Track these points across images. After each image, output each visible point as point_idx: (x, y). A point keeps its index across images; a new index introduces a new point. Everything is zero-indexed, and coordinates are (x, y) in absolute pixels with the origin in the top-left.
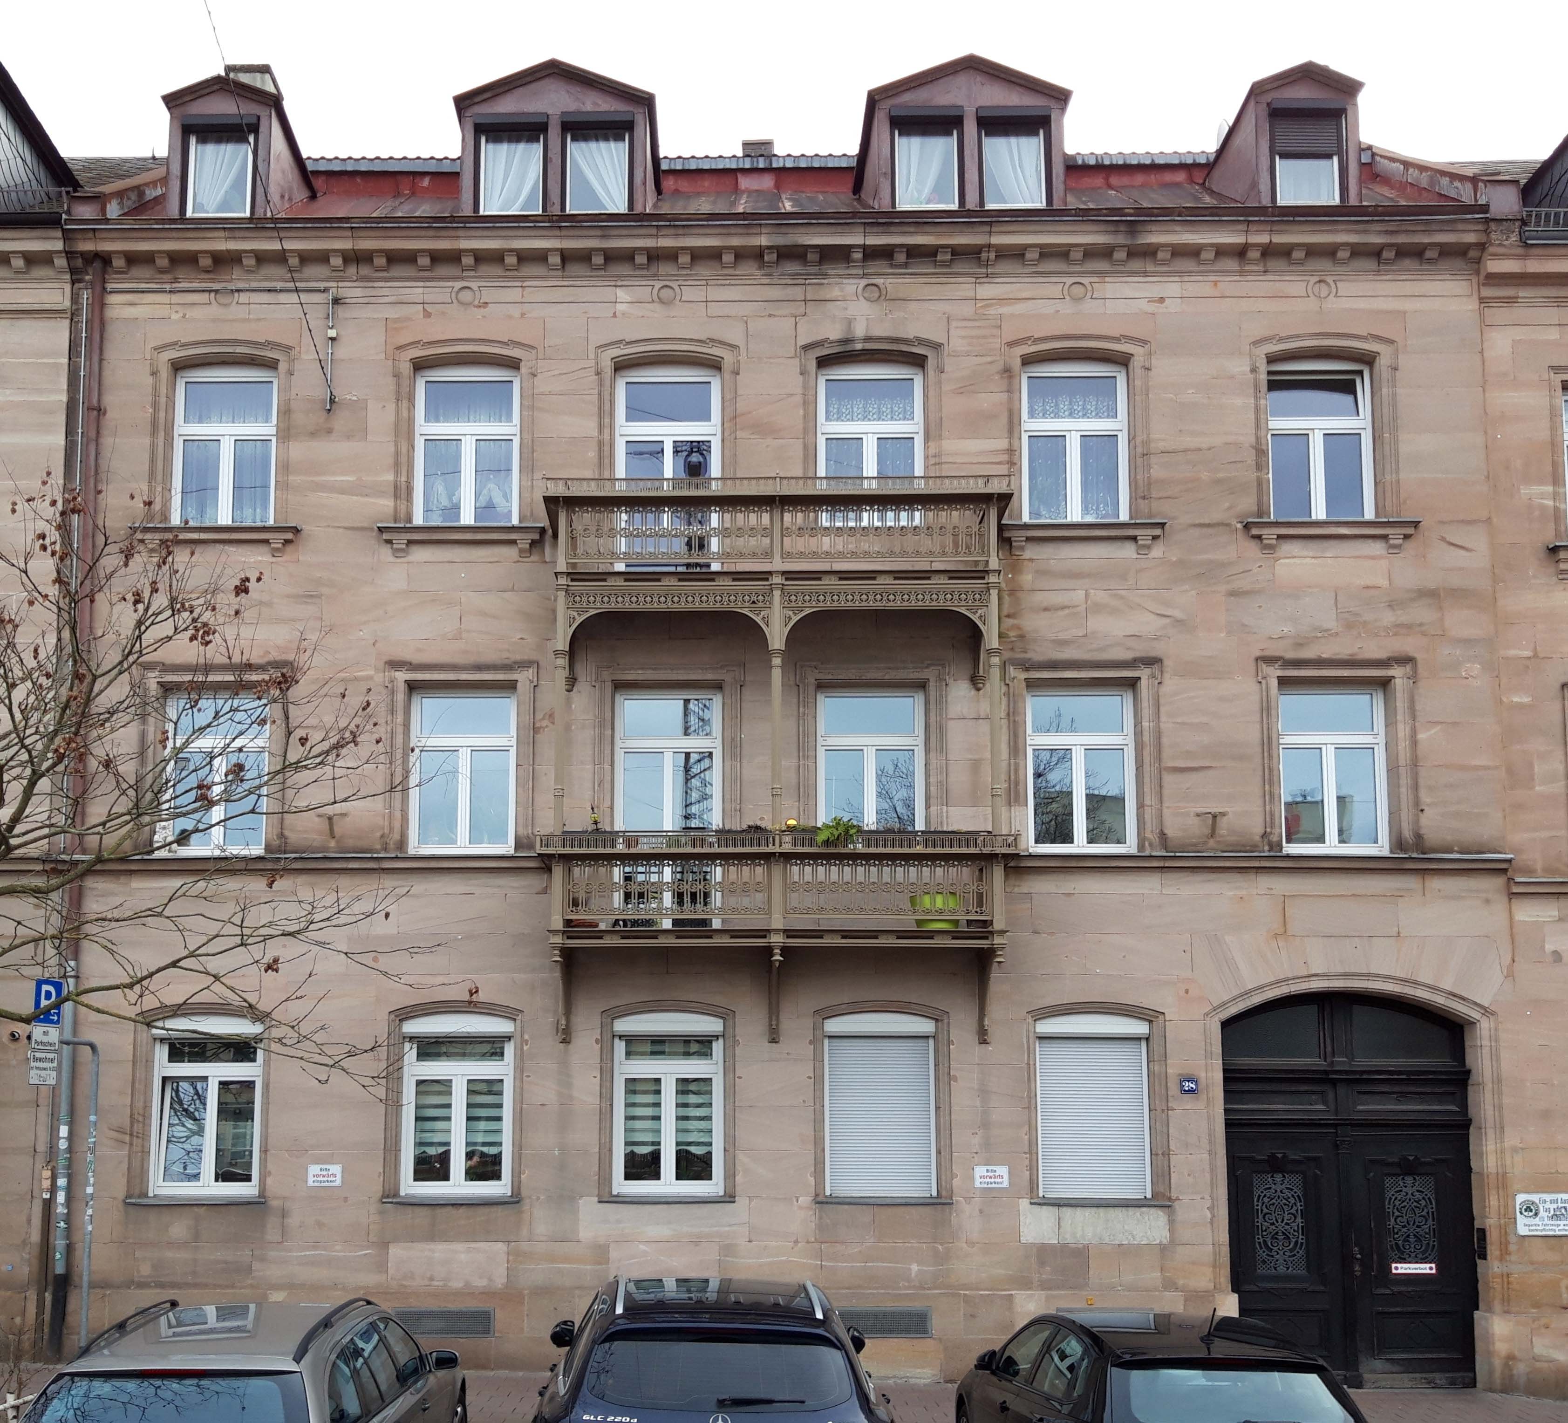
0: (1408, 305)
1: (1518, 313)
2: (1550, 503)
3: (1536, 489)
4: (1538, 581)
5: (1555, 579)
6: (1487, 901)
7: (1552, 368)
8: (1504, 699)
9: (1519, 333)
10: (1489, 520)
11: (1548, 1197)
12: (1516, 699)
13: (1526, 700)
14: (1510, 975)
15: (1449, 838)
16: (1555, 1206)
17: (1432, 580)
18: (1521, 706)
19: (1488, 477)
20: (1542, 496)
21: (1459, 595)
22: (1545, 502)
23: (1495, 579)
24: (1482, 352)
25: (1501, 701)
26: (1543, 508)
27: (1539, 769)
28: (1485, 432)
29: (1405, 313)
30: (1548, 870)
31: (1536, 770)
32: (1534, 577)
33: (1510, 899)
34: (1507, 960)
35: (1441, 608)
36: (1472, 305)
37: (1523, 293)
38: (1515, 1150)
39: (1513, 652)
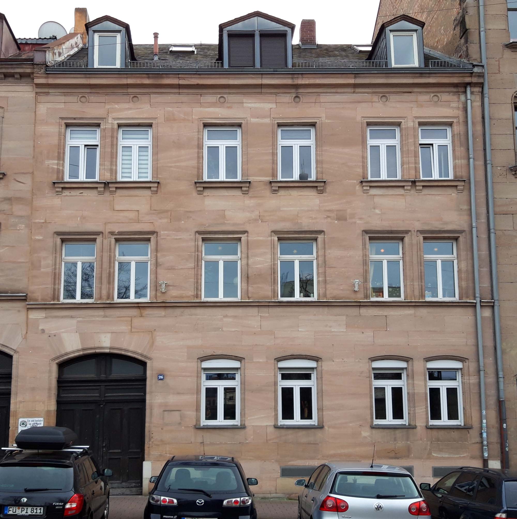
0: (9, 95)
1: (50, 98)
2: (56, 167)
3: (51, 162)
4: (49, 195)
5: (55, 194)
6: (19, 311)
7: (61, 118)
8: (32, 237)
9: (49, 105)
10: (33, 173)
11: (31, 419)
12: (37, 238)
13: (41, 238)
14: (25, 338)
15: (7, 288)
16: (33, 422)
17: (10, 194)
18: (39, 240)
19: (34, 157)
20: (53, 164)
21: (19, 200)
22: (54, 166)
23: (33, 194)
24: (35, 112)
25: (31, 238)
26: (53, 169)
27: (43, 263)
28: (34, 141)
29: (8, 97)
30: (43, 300)
31: (42, 263)
32: (48, 193)
33: (28, 310)
34: (24, 332)
35: (12, 205)
36: (33, 95)
37: (51, 91)
38: (21, 402)
39: (37, 221)
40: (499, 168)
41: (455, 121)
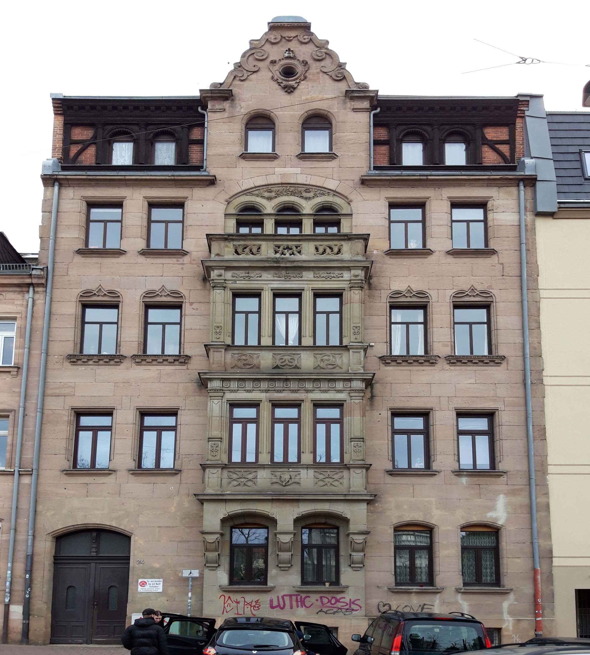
40: (56, 357)
41: (18, 316)
